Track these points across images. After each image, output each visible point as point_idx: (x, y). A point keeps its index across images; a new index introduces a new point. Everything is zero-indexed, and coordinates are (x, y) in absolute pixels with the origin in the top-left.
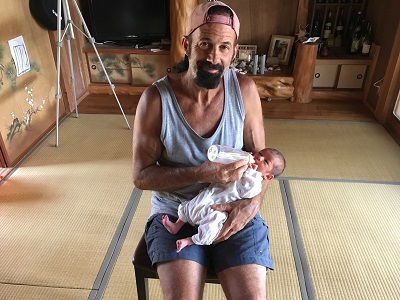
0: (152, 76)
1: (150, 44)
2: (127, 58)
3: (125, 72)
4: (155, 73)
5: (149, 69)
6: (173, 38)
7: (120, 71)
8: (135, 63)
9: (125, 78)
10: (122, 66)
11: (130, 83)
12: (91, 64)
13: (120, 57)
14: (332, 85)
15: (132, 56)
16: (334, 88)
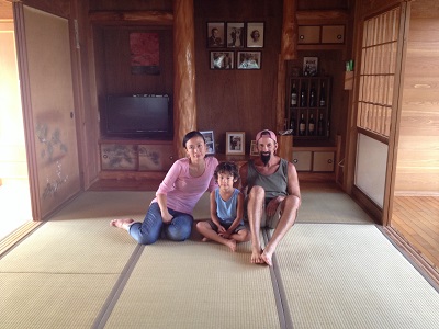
0: (156, 163)
2: (136, 149)
3: (133, 160)
4: (159, 160)
5: (155, 157)
7: (128, 159)
8: (142, 152)
9: (132, 166)
10: (131, 155)
11: (136, 170)
12: (103, 154)
13: (130, 147)
14: (309, 169)
15: (141, 146)
16: (311, 171)
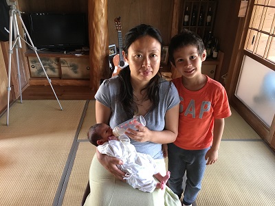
0: (76, 72)
1: (74, 50)
2: (58, 60)
3: (57, 70)
4: (78, 70)
5: (74, 68)
6: (91, 47)
7: (52, 69)
8: (64, 64)
9: (56, 74)
10: (54, 65)
11: (60, 77)
12: (31, 65)
13: (53, 59)
15: (62, 59)
